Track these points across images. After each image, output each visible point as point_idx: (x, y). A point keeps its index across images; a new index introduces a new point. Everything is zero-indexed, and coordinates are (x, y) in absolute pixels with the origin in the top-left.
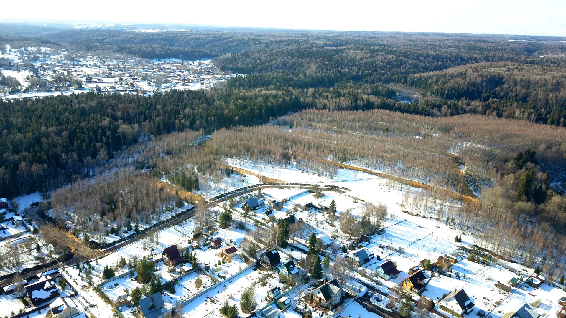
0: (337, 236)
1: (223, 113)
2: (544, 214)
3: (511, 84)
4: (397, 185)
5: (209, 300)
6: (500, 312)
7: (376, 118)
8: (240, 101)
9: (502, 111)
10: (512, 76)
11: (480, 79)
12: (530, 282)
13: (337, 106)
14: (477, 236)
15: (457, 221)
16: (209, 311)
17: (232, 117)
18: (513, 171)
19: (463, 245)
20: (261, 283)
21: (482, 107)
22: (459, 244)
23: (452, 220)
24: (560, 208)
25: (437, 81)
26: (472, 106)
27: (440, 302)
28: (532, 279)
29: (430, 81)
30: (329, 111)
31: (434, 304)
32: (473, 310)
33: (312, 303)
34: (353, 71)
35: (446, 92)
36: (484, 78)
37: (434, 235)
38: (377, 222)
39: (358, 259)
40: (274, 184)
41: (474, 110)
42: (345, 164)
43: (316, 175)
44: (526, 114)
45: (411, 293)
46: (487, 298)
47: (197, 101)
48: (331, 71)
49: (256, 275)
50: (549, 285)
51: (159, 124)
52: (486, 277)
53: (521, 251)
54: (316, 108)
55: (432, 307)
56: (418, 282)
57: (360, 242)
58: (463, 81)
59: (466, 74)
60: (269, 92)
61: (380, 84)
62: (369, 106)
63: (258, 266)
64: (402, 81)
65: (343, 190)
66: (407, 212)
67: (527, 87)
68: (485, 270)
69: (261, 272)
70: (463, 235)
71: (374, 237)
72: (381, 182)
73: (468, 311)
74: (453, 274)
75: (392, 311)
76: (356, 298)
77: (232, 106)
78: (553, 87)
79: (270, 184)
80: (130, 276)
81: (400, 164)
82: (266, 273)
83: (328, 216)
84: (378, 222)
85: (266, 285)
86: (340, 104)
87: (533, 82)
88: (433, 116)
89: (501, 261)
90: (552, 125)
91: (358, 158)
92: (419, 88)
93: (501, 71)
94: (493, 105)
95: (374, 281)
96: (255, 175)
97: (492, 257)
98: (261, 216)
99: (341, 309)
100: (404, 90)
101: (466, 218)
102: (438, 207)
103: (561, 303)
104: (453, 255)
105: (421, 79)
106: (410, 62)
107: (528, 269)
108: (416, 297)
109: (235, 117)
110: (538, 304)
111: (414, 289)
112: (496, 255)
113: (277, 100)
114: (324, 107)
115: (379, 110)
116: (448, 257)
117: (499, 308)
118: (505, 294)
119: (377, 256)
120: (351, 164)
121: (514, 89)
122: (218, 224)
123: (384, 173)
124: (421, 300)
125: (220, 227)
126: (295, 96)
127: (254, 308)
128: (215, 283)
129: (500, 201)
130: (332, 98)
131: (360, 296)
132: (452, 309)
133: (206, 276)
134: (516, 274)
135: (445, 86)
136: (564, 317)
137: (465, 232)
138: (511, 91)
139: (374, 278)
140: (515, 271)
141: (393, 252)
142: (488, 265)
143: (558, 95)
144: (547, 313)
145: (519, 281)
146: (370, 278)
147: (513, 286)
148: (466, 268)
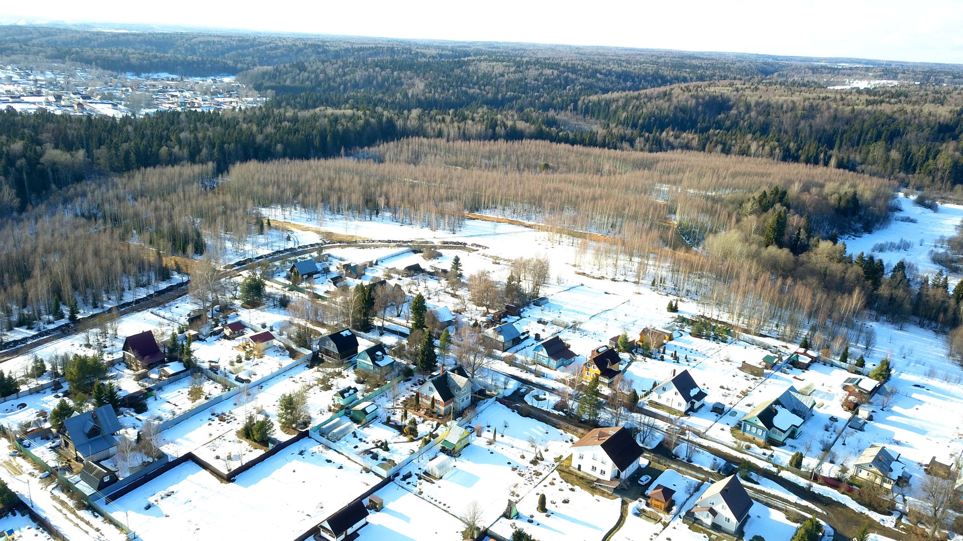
0: (465, 310)
1: (254, 140)
2: (809, 266)
3: (742, 109)
4: (566, 239)
5: (217, 419)
6: (749, 405)
7: (529, 150)
8: (286, 123)
9: (731, 146)
10: (743, 98)
11: (694, 101)
12: (794, 361)
13: (461, 133)
14: (703, 304)
15: (669, 284)
16: (215, 436)
17: (269, 146)
18: (755, 213)
19: (681, 315)
20: (321, 386)
21: (699, 140)
22: (675, 315)
23: (661, 281)
24: (831, 259)
25: (626, 105)
26: (683, 139)
27: (647, 397)
28: (797, 356)
29: (614, 106)
30: (448, 141)
31: (639, 398)
32: (703, 405)
33: (419, 410)
34: (488, 93)
35: (641, 121)
36: (700, 100)
37: (631, 303)
39: (501, 338)
40: (350, 243)
41: (687, 144)
42: (477, 214)
43: (427, 228)
44: (767, 148)
46: (726, 387)
47: (206, 124)
48: (451, 91)
49: (312, 375)
50: (825, 365)
51: (127, 153)
52: (723, 357)
53: (776, 322)
54: (425, 135)
55: (633, 404)
56: (608, 366)
57: (505, 316)
58: (668, 103)
59: (670, 94)
60: (338, 112)
61: (532, 109)
62: (514, 135)
63: (315, 361)
64: (569, 107)
65: (474, 248)
66: (584, 274)
67: (766, 113)
68: (719, 348)
69: (321, 369)
70: (679, 303)
71: (528, 309)
72: (538, 236)
73: (697, 404)
74: (667, 357)
75: (564, 414)
76: (500, 397)
77: (270, 129)
78: (805, 112)
79: (340, 242)
80: (53, 390)
81: (569, 213)
82: (330, 370)
83: (449, 283)
84: (535, 288)
85: (331, 389)
86: (466, 131)
87: (774, 106)
88: (622, 149)
89: (745, 336)
90: (807, 164)
91: (500, 207)
92: (598, 118)
93: (726, 91)
94: (715, 138)
95: (531, 371)
96: (312, 231)
97: (729, 331)
98: (323, 287)
99: (473, 415)
100: (573, 122)
101: (684, 279)
102: (636, 266)
103: (845, 388)
104: (666, 329)
105: (599, 102)
106: (582, 80)
107: (788, 345)
108: (606, 391)
109: (276, 145)
110: (809, 391)
111: (601, 379)
112: (737, 327)
113: (354, 123)
114: (440, 135)
115: (533, 142)
116: (658, 331)
117: (747, 400)
118: (756, 379)
119: (534, 336)
120: (488, 214)
121: (747, 117)
122: (238, 303)
123: (543, 225)
124: (614, 395)
125: (243, 307)
126: (387, 118)
127: (306, 424)
128: (229, 390)
129: (738, 248)
130: (452, 121)
131: (507, 395)
132: (669, 405)
133: (211, 381)
134: (771, 351)
135: (639, 113)
136: (852, 406)
137: (683, 299)
138: (743, 119)
139: (530, 367)
140: (769, 347)
141: (561, 329)
142: (724, 341)
143: (813, 124)
144: (826, 402)
145: (777, 359)
146: (523, 367)
147: (766, 368)
148: (689, 347)
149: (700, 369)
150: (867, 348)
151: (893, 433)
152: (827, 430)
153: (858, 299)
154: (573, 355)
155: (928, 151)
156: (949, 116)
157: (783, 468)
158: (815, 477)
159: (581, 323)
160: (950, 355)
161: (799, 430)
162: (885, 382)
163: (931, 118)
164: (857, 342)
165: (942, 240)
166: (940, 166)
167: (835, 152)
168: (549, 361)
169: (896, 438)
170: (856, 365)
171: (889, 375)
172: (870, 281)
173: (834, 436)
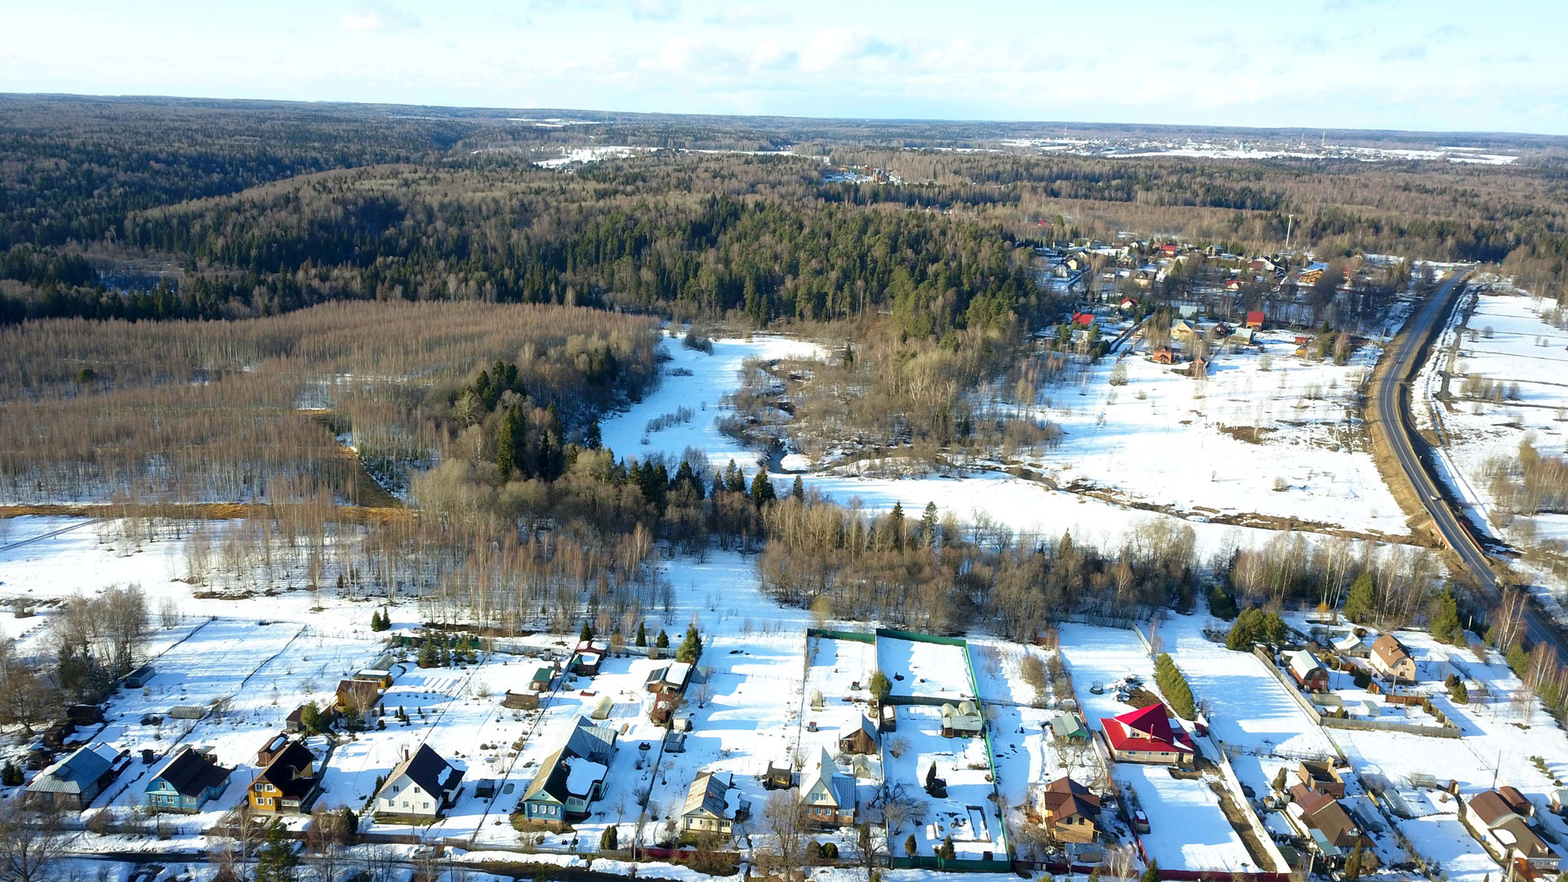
2: (570, 499)
3: (421, 217)
4: (163, 527)
7: (41, 344)
9: (416, 284)
10: (418, 198)
11: (340, 209)
12: (577, 666)
14: (427, 600)
15: (367, 578)
18: (477, 417)
19: (397, 632)
21: (363, 280)
22: (387, 634)
23: (352, 578)
24: (597, 478)
25: (220, 224)
26: (336, 280)
27: (371, 808)
28: (581, 656)
29: (198, 226)
31: (357, 817)
32: (462, 789)
35: (253, 253)
36: (350, 207)
37: (310, 632)
38: (117, 649)
39: (73, 787)
41: (343, 289)
44: (472, 283)
45: (280, 818)
46: (489, 745)
50: (618, 657)
52: (476, 691)
53: (541, 602)
55: (351, 831)
56: (294, 777)
57: (70, 730)
58: (296, 217)
59: (297, 198)
61: (29, 245)
64: (108, 234)
67: (459, 222)
68: (467, 677)
70: (390, 609)
71: (117, 702)
72: (104, 531)
73: (452, 794)
74: (388, 720)
78: (515, 216)
81: (157, 468)
84: (121, 652)
87: (469, 208)
88: (231, 317)
89: (501, 641)
90: (534, 304)
92: (170, 250)
93: (389, 188)
94: (388, 273)
95: (148, 832)
97: (477, 640)
100: (121, 260)
101: (390, 561)
102: (304, 555)
103: (650, 688)
104: (376, 668)
105: (167, 221)
106: (122, 176)
107: (565, 639)
108: (297, 823)
110: (606, 711)
111: (286, 803)
112: (486, 629)
115: (48, 324)
116: (366, 677)
117: (526, 756)
118: (530, 715)
119: (140, 755)
121: (430, 229)
123: (109, 504)
124: (314, 825)
129: (463, 494)
132: (408, 810)
134: (543, 658)
135: (248, 237)
136: (663, 716)
137: (396, 600)
138: (424, 234)
139: (146, 824)
140: (539, 652)
141: (193, 722)
142: (473, 662)
143: (530, 235)
144: (630, 721)
145: (553, 672)
146: (133, 830)
147: (541, 690)
148: (421, 689)
149: (446, 725)
150: (666, 610)
151: (718, 741)
152: (639, 768)
153: (643, 539)
154: (224, 773)
155: (686, 264)
156: (700, 210)
157: (594, 857)
158: (638, 853)
159: (227, 700)
160: (764, 587)
161: (604, 785)
162: (698, 659)
163: (680, 216)
164: (653, 604)
165: (726, 398)
166: (703, 287)
167: (567, 276)
168: (181, 800)
169: (724, 748)
170: (658, 645)
171: (700, 648)
172: (653, 504)
173: (650, 776)
